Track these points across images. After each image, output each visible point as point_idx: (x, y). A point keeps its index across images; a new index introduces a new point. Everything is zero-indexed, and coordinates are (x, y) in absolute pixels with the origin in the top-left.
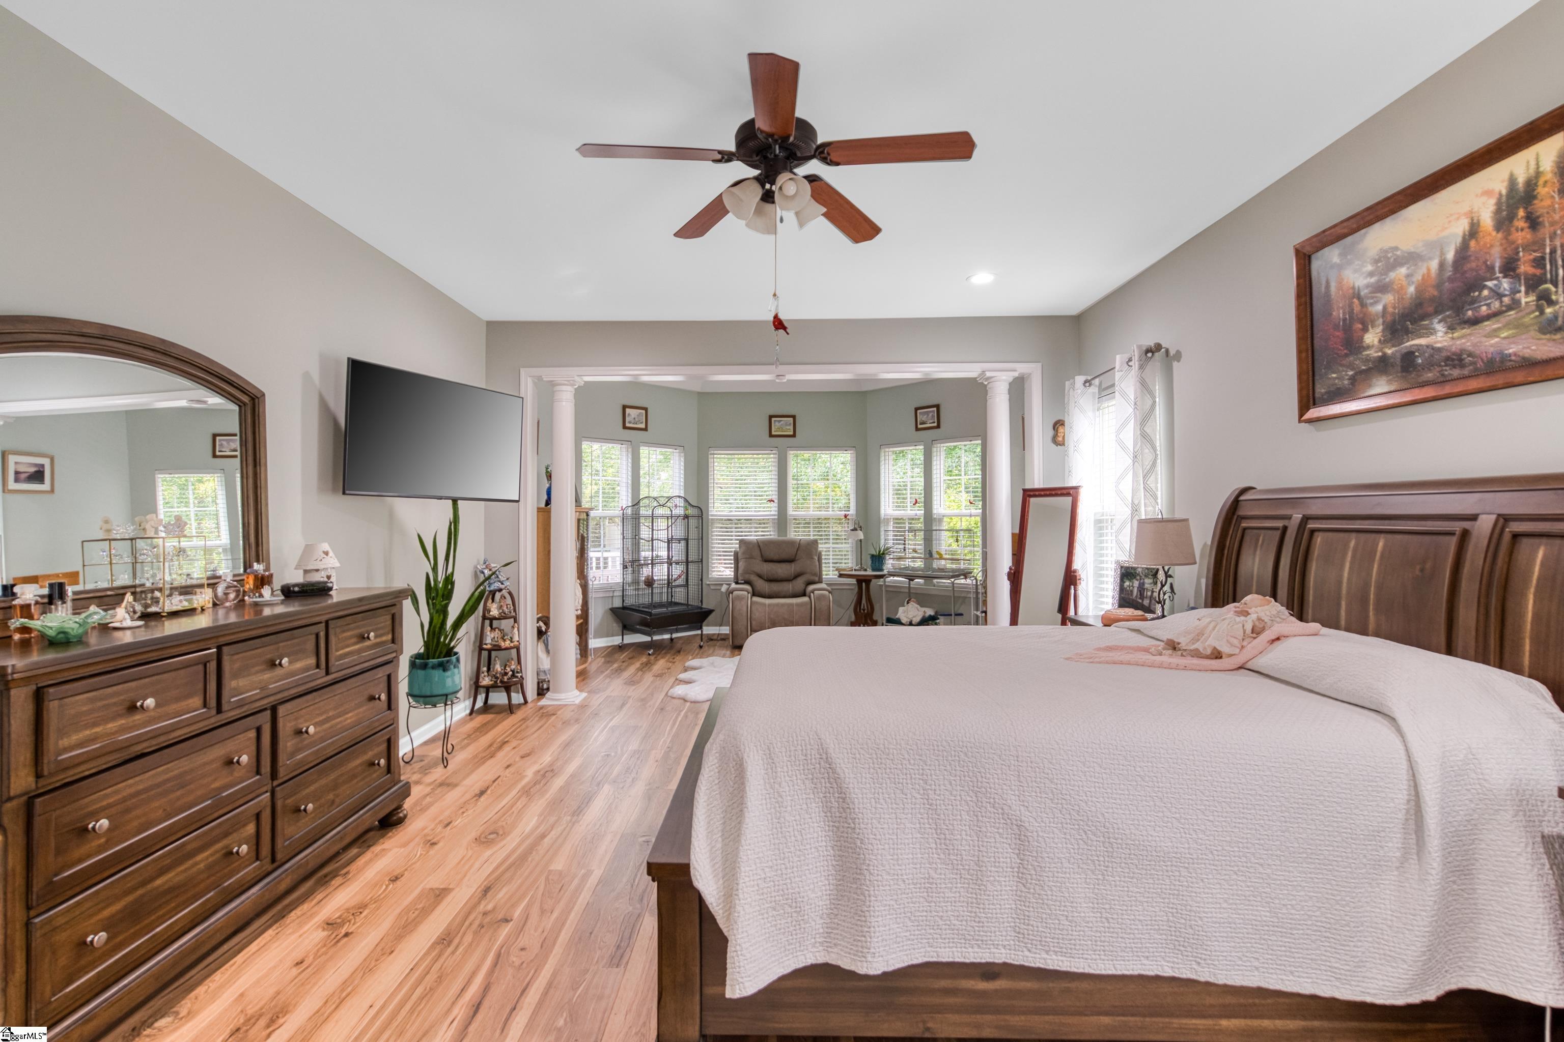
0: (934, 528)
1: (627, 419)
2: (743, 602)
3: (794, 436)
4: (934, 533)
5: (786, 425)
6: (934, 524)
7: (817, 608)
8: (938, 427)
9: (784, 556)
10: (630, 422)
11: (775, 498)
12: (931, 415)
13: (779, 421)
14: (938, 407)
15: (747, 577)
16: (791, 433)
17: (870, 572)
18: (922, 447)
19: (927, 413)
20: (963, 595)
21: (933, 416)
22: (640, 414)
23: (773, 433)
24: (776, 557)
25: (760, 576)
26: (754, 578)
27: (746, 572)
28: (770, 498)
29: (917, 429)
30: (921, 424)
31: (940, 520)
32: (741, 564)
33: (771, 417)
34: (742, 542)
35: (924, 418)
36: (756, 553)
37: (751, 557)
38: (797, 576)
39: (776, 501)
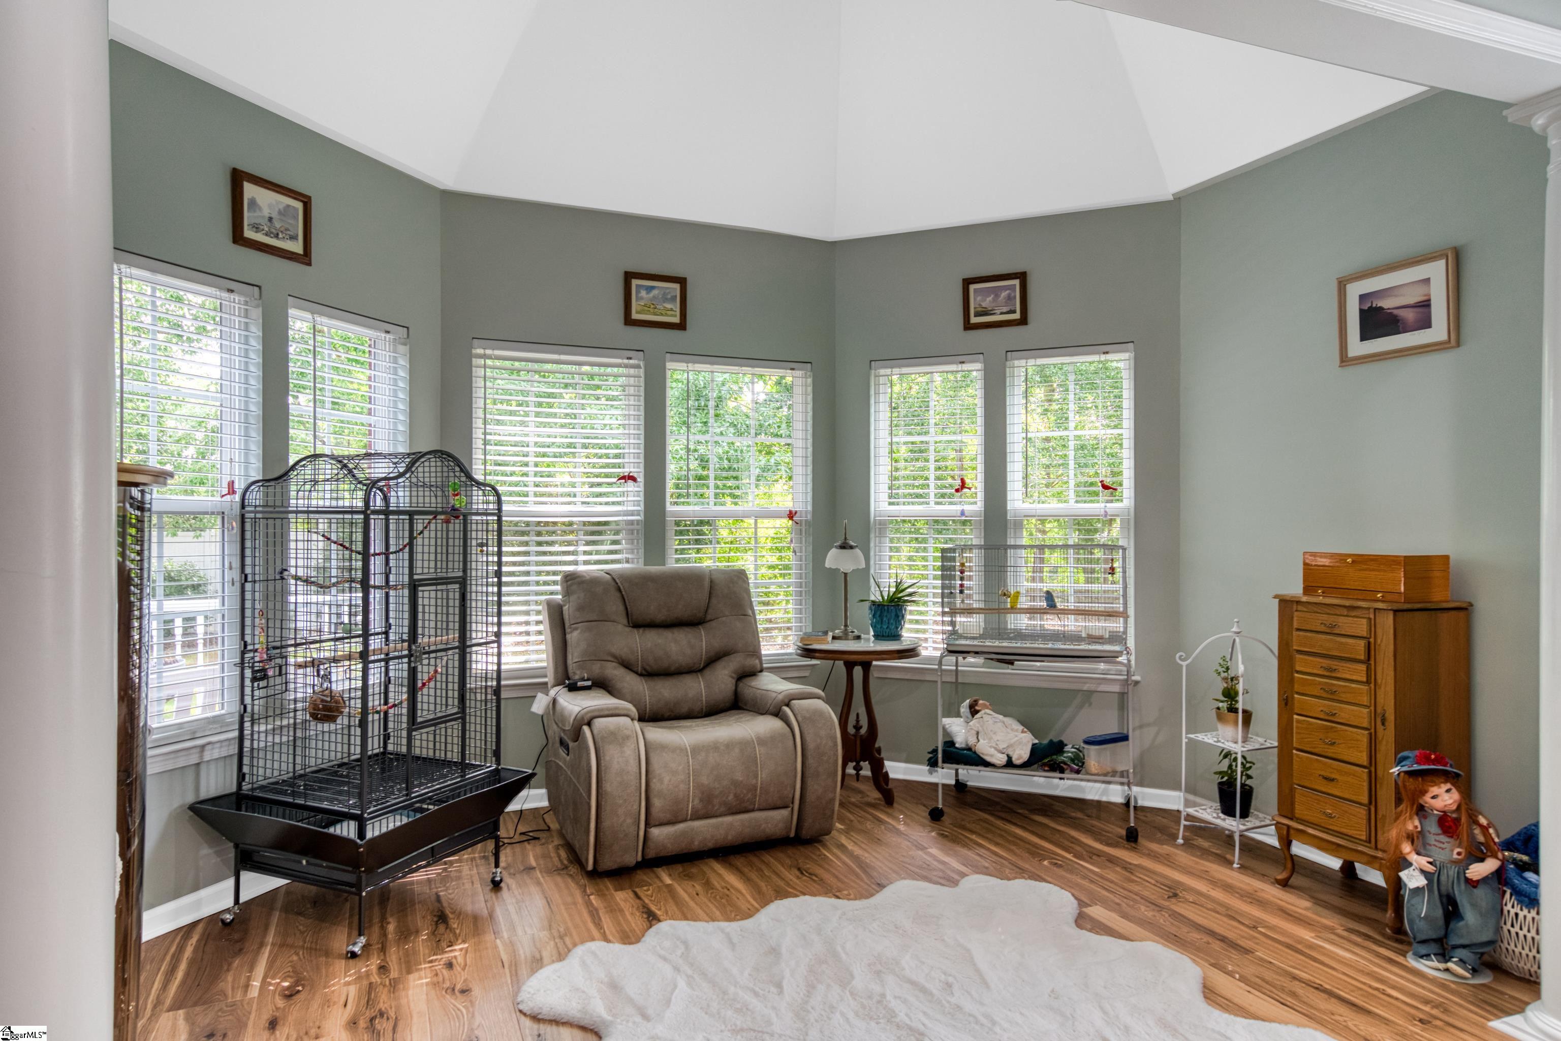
0: (1011, 542)
1: (248, 217)
2: (629, 751)
3: (681, 326)
4: (1010, 552)
5: (665, 300)
6: (1011, 532)
7: (811, 745)
8: (1023, 321)
9: (680, 611)
10: (256, 228)
11: (638, 471)
12: (1004, 294)
13: (650, 289)
14: (1022, 277)
15: (596, 669)
16: (676, 320)
17: (869, 643)
18: (979, 366)
19: (996, 291)
20: (1086, 687)
21: (1010, 298)
22: (285, 212)
23: (635, 316)
24: (661, 617)
25: (627, 665)
26: (614, 672)
27: (593, 656)
28: (626, 471)
29: (968, 326)
30: (977, 314)
31: (1018, 525)
32: (573, 637)
33: (629, 276)
34: (571, 580)
35: (987, 302)
36: (615, 607)
37: (604, 619)
38: (714, 659)
39: (641, 479)
